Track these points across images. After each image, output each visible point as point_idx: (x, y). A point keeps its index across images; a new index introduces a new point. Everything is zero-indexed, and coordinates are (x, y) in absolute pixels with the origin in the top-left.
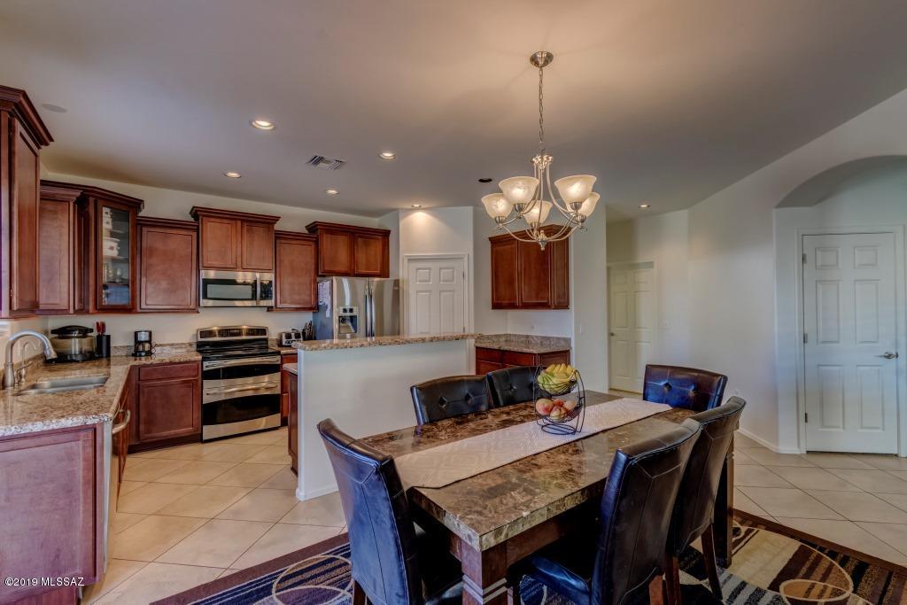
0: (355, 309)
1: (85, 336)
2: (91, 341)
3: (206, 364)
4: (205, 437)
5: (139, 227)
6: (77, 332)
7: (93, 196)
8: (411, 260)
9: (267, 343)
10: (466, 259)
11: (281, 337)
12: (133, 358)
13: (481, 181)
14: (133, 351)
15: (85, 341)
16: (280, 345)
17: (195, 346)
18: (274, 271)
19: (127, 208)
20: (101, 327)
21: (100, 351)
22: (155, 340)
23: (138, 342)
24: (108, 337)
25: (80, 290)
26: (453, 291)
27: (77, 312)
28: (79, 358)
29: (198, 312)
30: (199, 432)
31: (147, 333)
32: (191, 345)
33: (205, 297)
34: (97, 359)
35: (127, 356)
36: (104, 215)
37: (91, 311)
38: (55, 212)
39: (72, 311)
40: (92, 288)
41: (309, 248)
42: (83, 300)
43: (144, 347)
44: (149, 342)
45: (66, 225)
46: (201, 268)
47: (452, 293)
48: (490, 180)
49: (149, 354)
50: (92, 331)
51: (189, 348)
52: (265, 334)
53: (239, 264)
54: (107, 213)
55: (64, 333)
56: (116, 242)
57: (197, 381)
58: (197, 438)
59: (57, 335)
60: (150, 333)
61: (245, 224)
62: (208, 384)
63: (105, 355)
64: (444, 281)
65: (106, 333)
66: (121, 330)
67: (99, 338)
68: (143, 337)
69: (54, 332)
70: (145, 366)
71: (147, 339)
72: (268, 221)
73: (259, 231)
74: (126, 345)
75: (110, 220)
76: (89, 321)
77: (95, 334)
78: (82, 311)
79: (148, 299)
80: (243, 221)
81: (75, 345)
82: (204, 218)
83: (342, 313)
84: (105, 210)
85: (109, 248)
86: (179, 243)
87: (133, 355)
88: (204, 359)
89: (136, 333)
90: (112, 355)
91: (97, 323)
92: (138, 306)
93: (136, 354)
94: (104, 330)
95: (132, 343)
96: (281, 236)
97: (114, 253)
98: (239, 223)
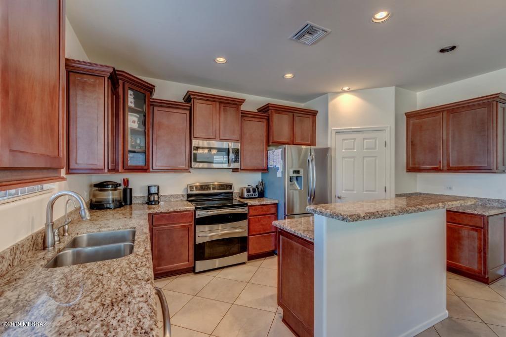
0: (301, 171)
1: (116, 190)
2: (120, 193)
3: (198, 212)
4: (197, 270)
5: (152, 107)
6: (110, 186)
7: (122, 79)
8: (337, 132)
9: (232, 195)
10: (388, 130)
11: (242, 190)
12: (146, 206)
13: (442, 51)
14: (146, 200)
15: (116, 192)
16: (242, 197)
17: (186, 197)
18: (240, 141)
19: (145, 90)
20: (126, 182)
21: (125, 201)
22: (161, 193)
23: (150, 194)
24: (131, 189)
25: (113, 153)
26: (376, 157)
27: (110, 171)
28: (112, 206)
29: (190, 172)
30: (193, 266)
31: (156, 188)
32: (183, 196)
33: (195, 161)
34: (123, 206)
35: (143, 204)
36: (129, 96)
37: (120, 171)
38: (94, 86)
39: (106, 170)
40: (121, 153)
41: (263, 124)
42: (115, 162)
43: (154, 197)
44: (157, 194)
45: (102, 97)
46: (192, 138)
47: (374, 159)
48: (453, 48)
49: (157, 202)
50: (120, 185)
51: (182, 198)
52: (231, 189)
53: (218, 136)
54: (131, 95)
55: (102, 186)
56: (136, 117)
57: (191, 225)
58: (192, 270)
59: (97, 188)
60: (158, 187)
61: (222, 105)
62: (199, 228)
63: (128, 203)
64: (366, 149)
65: (130, 187)
66: (139, 183)
67: (125, 190)
68: (153, 190)
69: (96, 186)
70: (156, 214)
71: (156, 192)
72: (237, 103)
73: (231, 111)
74: (142, 195)
75: (133, 100)
76: (118, 178)
77: (122, 188)
78: (114, 170)
79: (157, 162)
80: (220, 103)
81: (110, 196)
82: (195, 100)
83: (291, 174)
84: (130, 92)
85: (133, 121)
86: (178, 119)
87: (147, 203)
88: (197, 209)
89: (149, 187)
90: (133, 203)
91: (124, 179)
92: (151, 167)
93: (149, 202)
94: (128, 185)
95: (146, 194)
96: (245, 115)
97: (135, 126)
98: (218, 104)
